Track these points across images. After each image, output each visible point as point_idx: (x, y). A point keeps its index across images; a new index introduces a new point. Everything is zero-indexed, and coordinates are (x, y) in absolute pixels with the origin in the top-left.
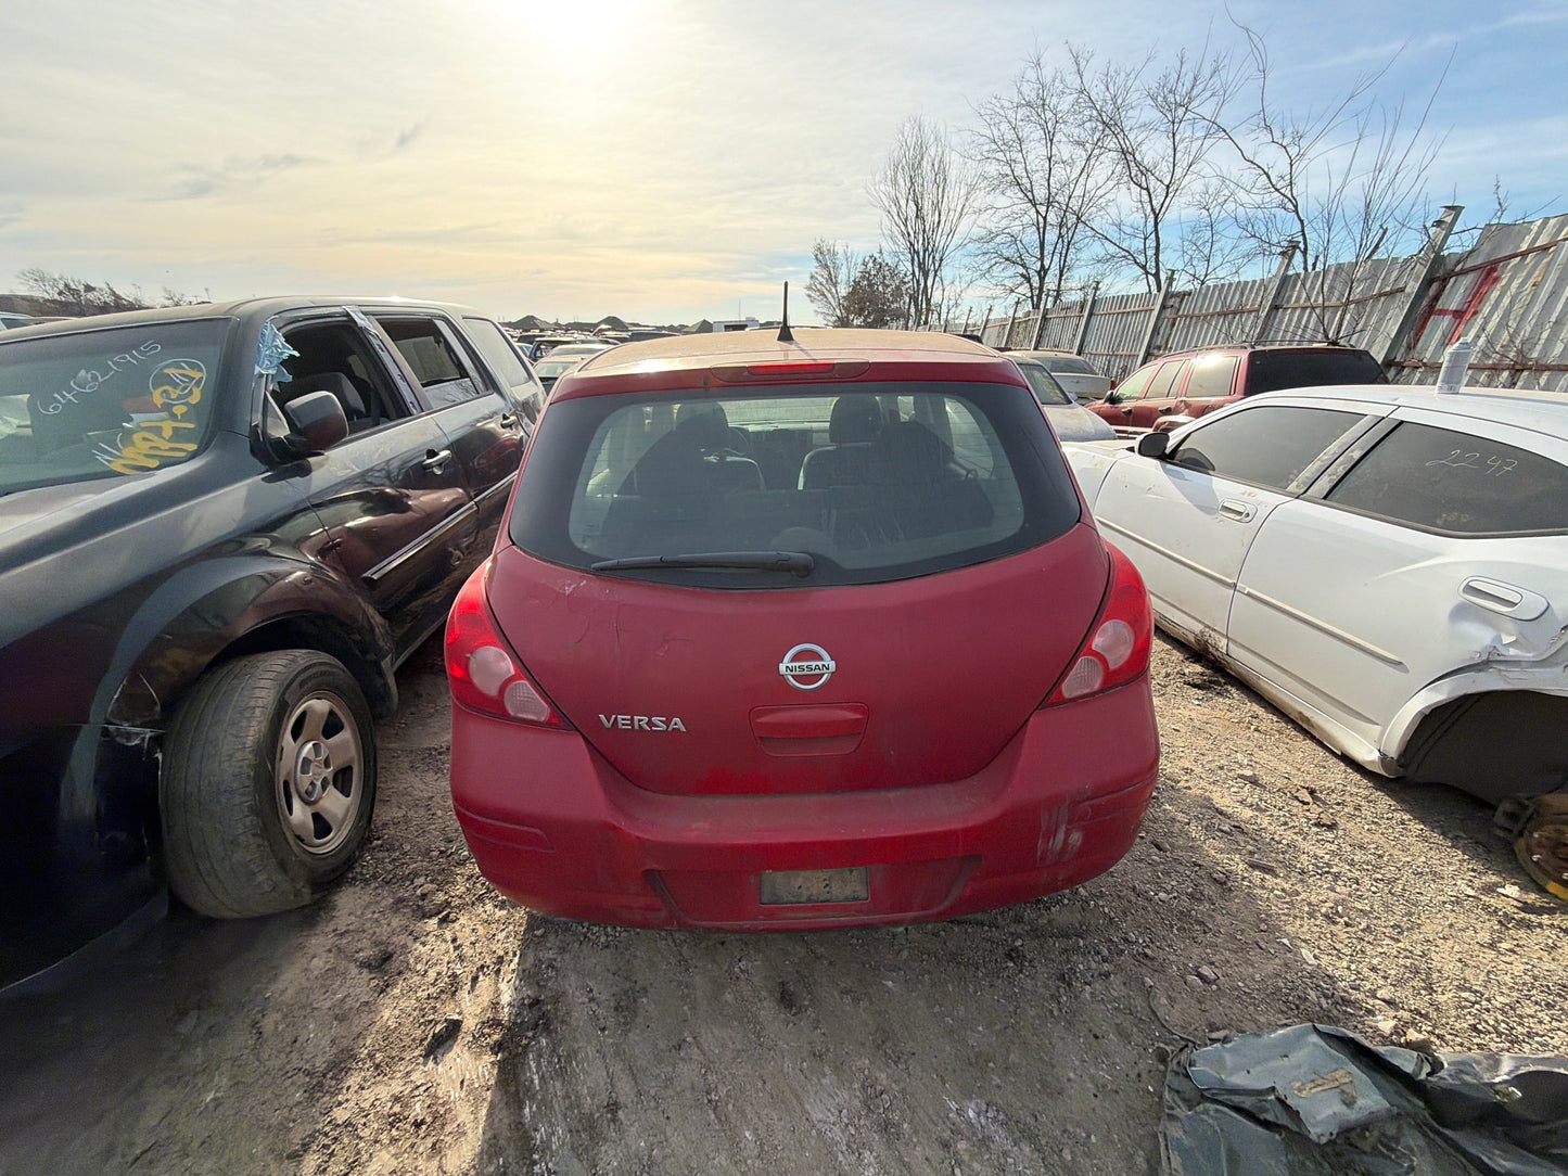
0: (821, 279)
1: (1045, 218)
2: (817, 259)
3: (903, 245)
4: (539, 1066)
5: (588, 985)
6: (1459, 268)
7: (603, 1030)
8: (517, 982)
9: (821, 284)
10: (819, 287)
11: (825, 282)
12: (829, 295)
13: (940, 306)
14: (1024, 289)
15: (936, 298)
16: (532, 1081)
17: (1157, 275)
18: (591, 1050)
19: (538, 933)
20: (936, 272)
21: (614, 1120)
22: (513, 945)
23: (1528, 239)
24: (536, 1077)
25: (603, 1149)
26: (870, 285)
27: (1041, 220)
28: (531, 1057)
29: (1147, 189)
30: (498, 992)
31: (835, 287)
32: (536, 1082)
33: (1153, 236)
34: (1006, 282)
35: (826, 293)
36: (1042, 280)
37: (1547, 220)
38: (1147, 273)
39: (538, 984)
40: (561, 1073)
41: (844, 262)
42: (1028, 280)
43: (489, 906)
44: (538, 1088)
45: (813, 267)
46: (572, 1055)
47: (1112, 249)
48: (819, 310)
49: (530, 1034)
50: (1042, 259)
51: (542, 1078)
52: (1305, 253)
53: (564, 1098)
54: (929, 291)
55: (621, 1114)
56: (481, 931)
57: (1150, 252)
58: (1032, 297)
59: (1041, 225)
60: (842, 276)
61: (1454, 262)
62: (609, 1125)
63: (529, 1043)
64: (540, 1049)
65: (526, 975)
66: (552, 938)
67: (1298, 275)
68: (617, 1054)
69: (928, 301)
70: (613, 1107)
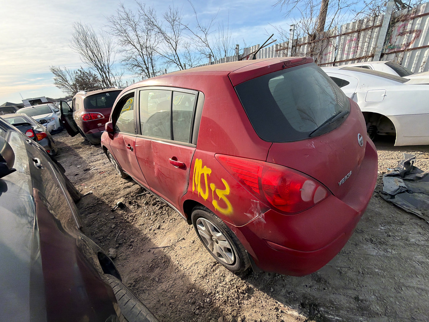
0: (60, 80)
1: (142, 53)
2: (54, 73)
3: (92, 65)
4: (332, 315)
5: (304, 286)
6: (243, 57)
7: (324, 289)
8: (290, 307)
9: (60, 82)
10: (60, 83)
11: (62, 81)
12: (66, 85)
13: (115, 82)
14: (144, 73)
15: (112, 80)
16: (337, 320)
17: (181, 65)
18: (332, 296)
19: (272, 290)
20: (108, 72)
21: (362, 301)
22: (271, 301)
23: (251, 50)
24: (336, 318)
25: (372, 309)
26: (83, 80)
27: (141, 54)
28: (326, 316)
29: (171, 43)
30: (292, 316)
31: (67, 82)
32: (338, 318)
33: (176, 55)
34: (138, 72)
35: (64, 85)
36: (148, 70)
37: (253, 47)
38: (178, 65)
39: (294, 300)
40: (337, 309)
41: (67, 73)
42: (143, 71)
43: (246, 302)
44: (341, 319)
45: (54, 77)
46: (331, 302)
47: (168, 60)
48: (64, 91)
49: (316, 312)
50: (145, 64)
51: (337, 316)
52: (213, 56)
53: (348, 312)
54: (108, 78)
55: (361, 298)
56: (258, 310)
57: (177, 60)
58: (147, 75)
59: (142, 55)
60: (68, 78)
61: (241, 56)
62: (363, 303)
63: (320, 314)
64: (325, 311)
65: (289, 302)
66: (276, 287)
67: (214, 62)
68: (336, 290)
69: (110, 82)
70: (357, 299)
